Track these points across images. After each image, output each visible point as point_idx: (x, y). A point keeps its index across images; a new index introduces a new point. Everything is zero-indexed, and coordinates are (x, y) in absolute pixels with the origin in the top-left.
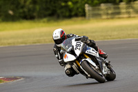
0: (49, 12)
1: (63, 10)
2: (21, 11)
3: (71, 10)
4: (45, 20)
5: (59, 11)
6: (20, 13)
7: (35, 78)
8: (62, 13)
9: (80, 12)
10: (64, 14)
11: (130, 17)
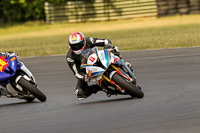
1: (13, 11)
3: (23, 11)
8: (11, 14)
9: (37, 13)
10: (14, 17)
11: (109, 20)
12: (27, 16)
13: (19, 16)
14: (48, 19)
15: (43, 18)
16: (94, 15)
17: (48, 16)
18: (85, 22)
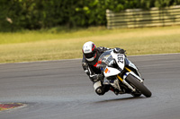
0: (60, 20)
1: (78, 17)
2: (23, 18)
3: (87, 18)
4: (54, 29)
5: (72, 19)
6: (21, 21)
7: (42, 104)
8: (76, 20)
9: (99, 19)
10: (78, 23)
11: (164, 26)
12: (90, 21)
13: (83, 22)
14: (109, 24)
15: (104, 23)
16: (150, 21)
17: (109, 21)
18: (142, 27)
